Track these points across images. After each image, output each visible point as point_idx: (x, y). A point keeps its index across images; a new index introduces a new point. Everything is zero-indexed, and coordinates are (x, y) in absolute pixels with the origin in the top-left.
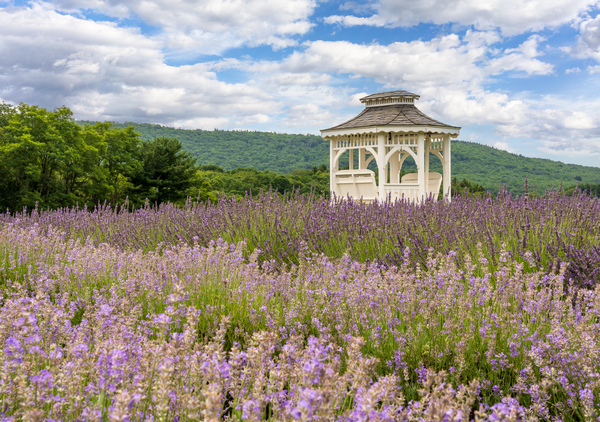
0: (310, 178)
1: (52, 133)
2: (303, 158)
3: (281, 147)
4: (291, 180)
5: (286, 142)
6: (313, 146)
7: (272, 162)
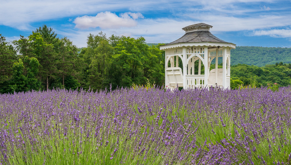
0: (274, 68)
1: (135, 49)
2: (275, 59)
3: (264, 54)
4: (264, 70)
5: (267, 51)
6: (280, 53)
7: (260, 61)
